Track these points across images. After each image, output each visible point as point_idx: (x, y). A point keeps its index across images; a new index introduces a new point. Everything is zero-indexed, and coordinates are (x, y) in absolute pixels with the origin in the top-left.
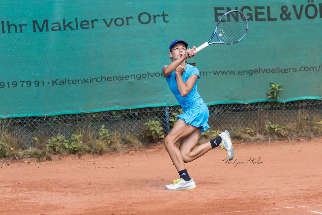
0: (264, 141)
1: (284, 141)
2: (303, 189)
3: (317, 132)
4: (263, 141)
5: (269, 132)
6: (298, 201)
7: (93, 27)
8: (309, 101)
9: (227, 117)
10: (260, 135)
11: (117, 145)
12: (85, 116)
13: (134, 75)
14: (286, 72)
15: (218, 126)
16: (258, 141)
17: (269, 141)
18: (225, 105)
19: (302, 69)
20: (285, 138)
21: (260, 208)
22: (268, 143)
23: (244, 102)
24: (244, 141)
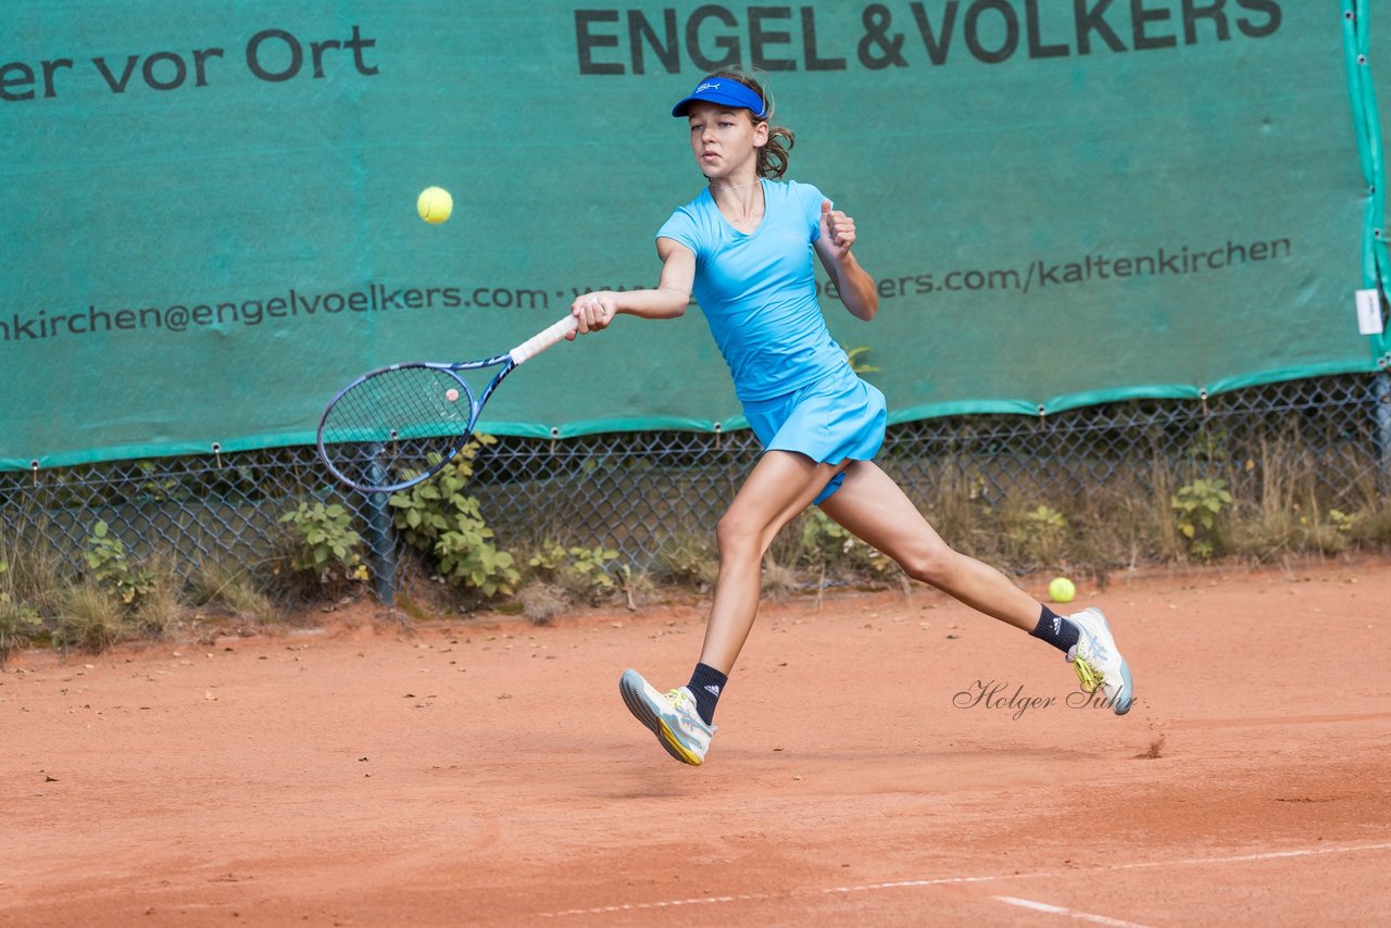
0: (798, 595)
1: (884, 595)
2: (967, 801)
3: (1026, 556)
4: (792, 594)
5: (818, 555)
6: (948, 854)
7: (50, 92)
8: (987, 419)
9: (637, 488)
10: (780, 569)
11: (163, 608)
12: (22, 480)
13: (231, 302)
14: (886, 292)
15: (598, 527)
16: (771, 594)
17: (820, 596)
18: (626, 438)
19: (955, 281)
20: (886, 580)
21: (786, 888)
22: (816, 603)
23: (707, 422)
24: (711, 593)
